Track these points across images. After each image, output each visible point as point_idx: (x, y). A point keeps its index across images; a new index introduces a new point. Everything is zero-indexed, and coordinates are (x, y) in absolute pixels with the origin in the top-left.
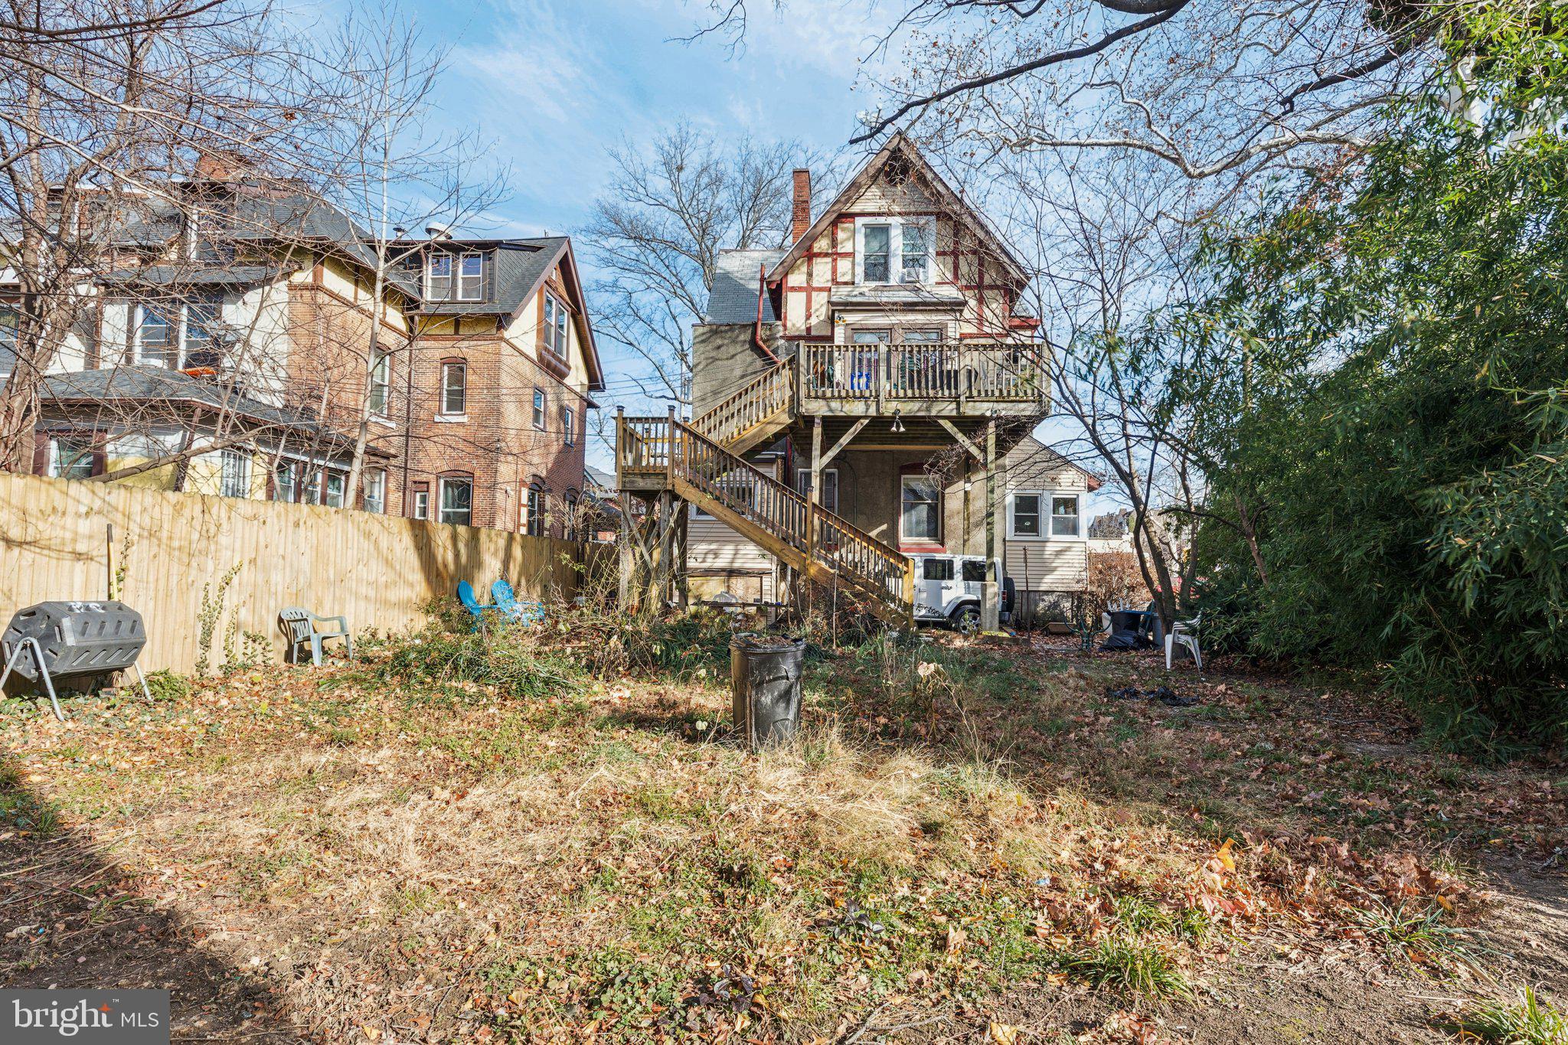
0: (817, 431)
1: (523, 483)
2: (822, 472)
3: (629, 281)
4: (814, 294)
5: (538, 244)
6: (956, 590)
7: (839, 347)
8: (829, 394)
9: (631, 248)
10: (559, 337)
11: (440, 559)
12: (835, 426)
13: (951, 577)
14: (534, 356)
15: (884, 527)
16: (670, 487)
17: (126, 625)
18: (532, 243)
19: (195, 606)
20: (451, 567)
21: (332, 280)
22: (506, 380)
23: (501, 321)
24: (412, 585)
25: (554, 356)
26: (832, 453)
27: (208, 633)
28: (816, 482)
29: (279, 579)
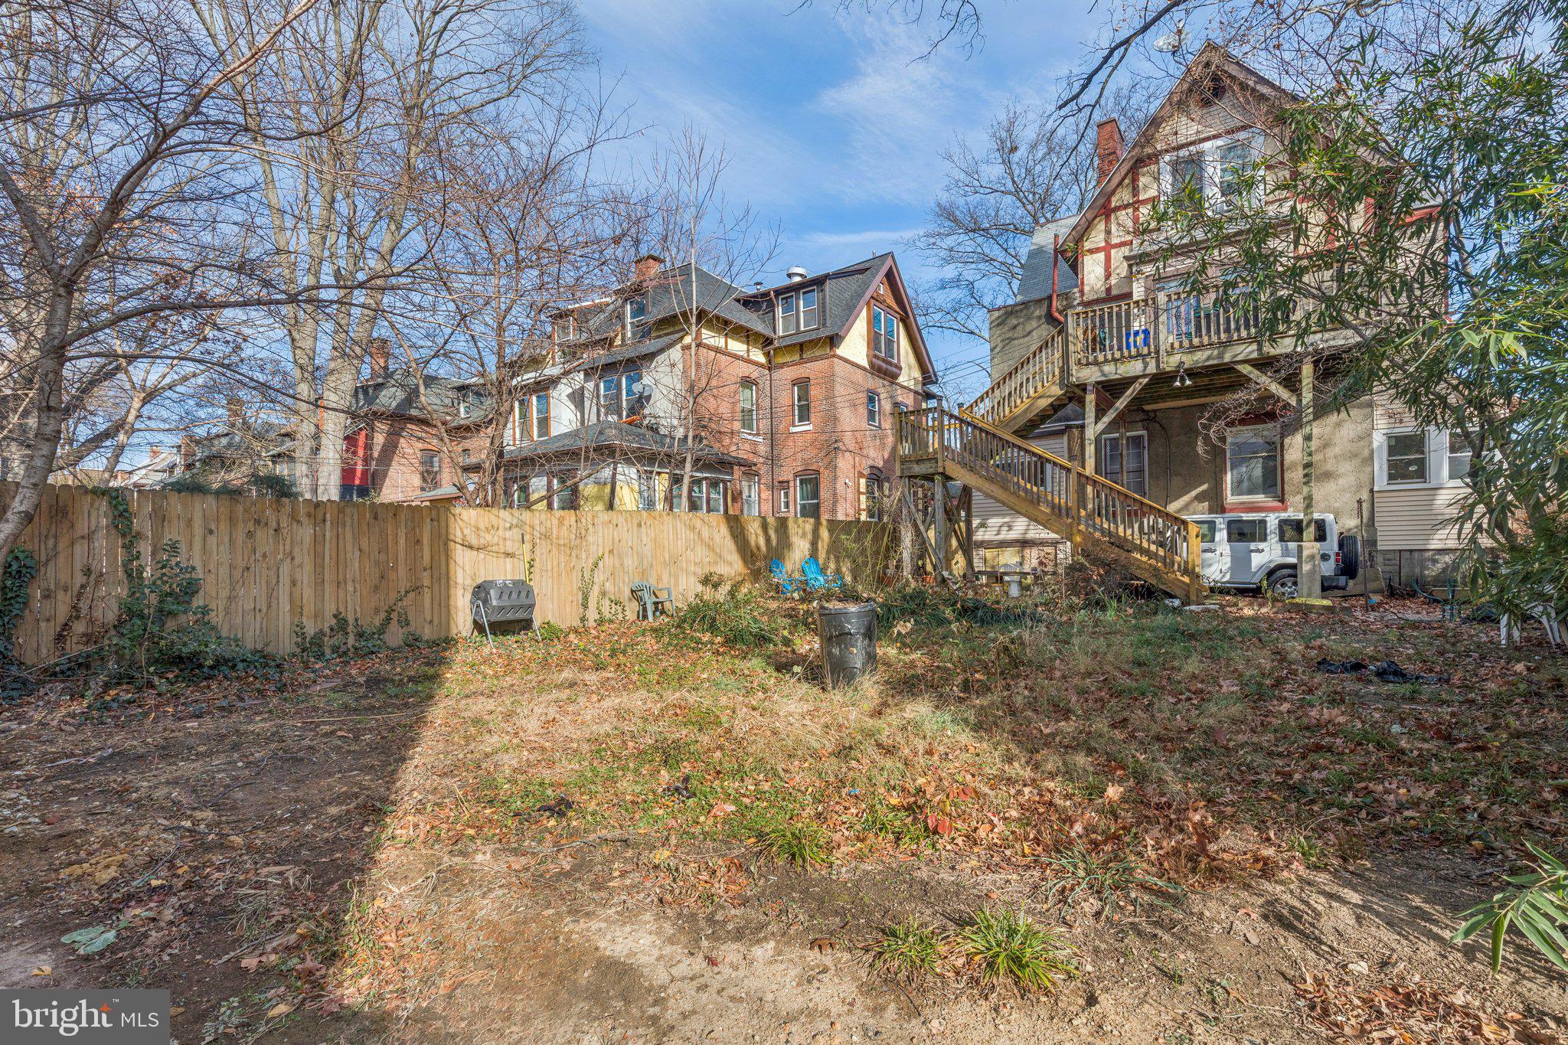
0: (1090, 398)
1: (861, 475)
2: (1097, 440)
3: (969, 274)
4: (1113, 252)
5: (867, 265)
6: (1267, 554)
7: (1137, 302)
8: (1101, 358)
9: (966, 243)
10: (889, 343)
11: (753, 543)
12: (1110, 389)
13: (1264, 539)
14: (865, 363)
15: (1205, 487)
16: (941, 470)
17: (524, 594)
18: (861, 267)
19: (576, 583)
20: (764, 548)
21: (709, 337)
22: (840, 389)
23: (834, 341)
24: (731, 564)
25: (884, 361)
26: (1106, 419)
27: (586, 598)
28: (1090, 450)
29: (630, 562)
